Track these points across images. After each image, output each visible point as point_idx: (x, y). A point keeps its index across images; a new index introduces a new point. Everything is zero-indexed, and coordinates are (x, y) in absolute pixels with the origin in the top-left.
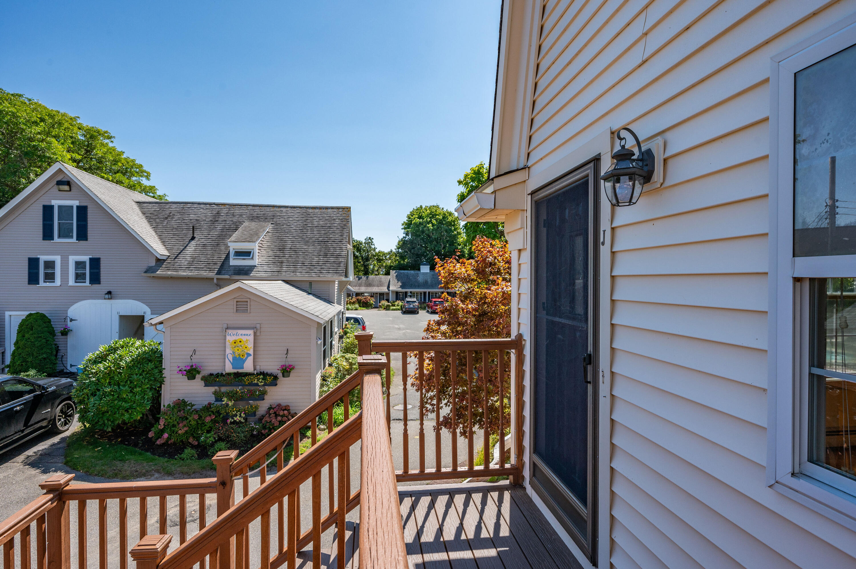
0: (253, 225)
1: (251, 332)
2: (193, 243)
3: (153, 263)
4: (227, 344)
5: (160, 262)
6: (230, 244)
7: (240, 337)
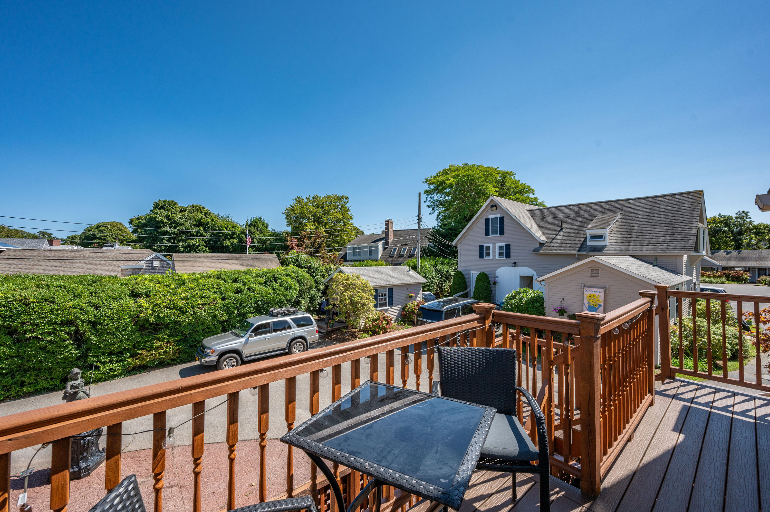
0: (605, 216)
1: (602, 290)
2: (562, 232)
3: (537, 246)
4: (585, 296)
5: (541, 245)
6: (587, 231)
7: (594, 293)
